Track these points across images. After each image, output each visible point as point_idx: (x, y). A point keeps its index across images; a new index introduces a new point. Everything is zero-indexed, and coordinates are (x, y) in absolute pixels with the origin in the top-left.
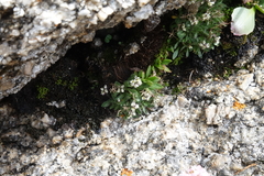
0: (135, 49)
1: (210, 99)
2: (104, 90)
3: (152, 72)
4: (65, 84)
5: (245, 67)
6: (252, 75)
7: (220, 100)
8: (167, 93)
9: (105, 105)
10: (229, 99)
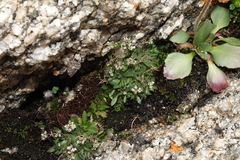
0: (71, 96)
1: (149, 143)
2: (44, 136)
3: (89, 118)
4: (15, 131)
5: (189, 112)
6: (193, 119)
7: (155, 143)
8: (112, 139)
9: (52, 150)
10: (165, 142)
